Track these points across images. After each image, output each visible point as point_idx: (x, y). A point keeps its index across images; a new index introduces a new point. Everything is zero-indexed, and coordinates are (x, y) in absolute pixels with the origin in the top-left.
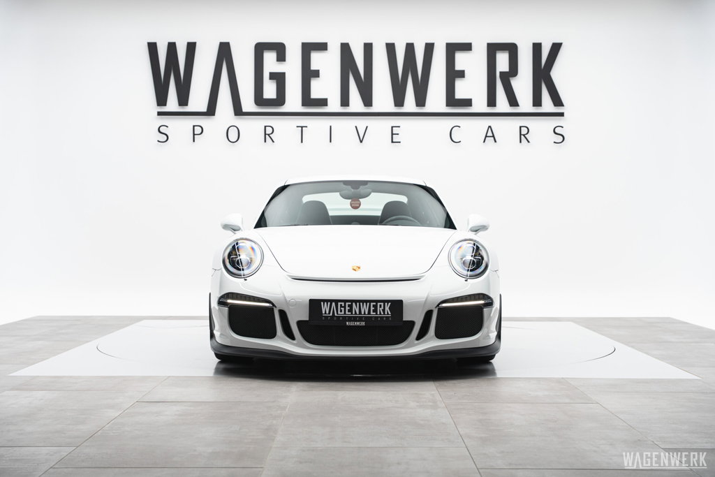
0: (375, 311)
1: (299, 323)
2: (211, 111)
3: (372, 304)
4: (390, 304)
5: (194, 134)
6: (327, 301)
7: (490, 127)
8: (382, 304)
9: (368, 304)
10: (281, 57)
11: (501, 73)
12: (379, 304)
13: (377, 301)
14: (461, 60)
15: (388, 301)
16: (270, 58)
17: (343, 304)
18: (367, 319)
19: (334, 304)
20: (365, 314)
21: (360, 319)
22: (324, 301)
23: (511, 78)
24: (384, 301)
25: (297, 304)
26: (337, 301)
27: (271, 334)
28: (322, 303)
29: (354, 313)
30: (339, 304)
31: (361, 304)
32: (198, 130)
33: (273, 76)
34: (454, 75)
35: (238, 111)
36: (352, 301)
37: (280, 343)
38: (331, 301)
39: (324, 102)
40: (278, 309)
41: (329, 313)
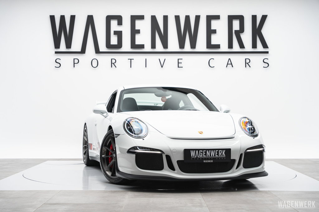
0: (218, 154)
1: (178, 162)
2: (83, 51)
3: (216, 151)
4: (225, 151)
5: (74, 63)
6: (194, 150)
7: (229, 59)
8: (221, 151)
9: (214, 151)
10: (120, 23)
11: (235, 31)
12: (220, 151)
13: (219, 149)
14: (215, 24)
15: (224, 149)
16: (114, 23)
17: (202, 151)
18: (214, 159)
19: (197, 151)
20: (213, 156)
21: (210, 159)
22: (192, 150)
23: (240, 34)
24: (222, 149)
25: (177, 152)
26: (199, 150)
27: (161, 168)
28: (191, 151)
29: (207, 156)
30: (200, 151)
31: (211, 151)
32: (76, 61)
33: (116, 33)
34: (210, 32)
35: (97, 51)
36: (206, 150)
37: (166, 172)
38: (196, 150)
39: (142, 46)
40: (165, 154)
41: (195, 156)
